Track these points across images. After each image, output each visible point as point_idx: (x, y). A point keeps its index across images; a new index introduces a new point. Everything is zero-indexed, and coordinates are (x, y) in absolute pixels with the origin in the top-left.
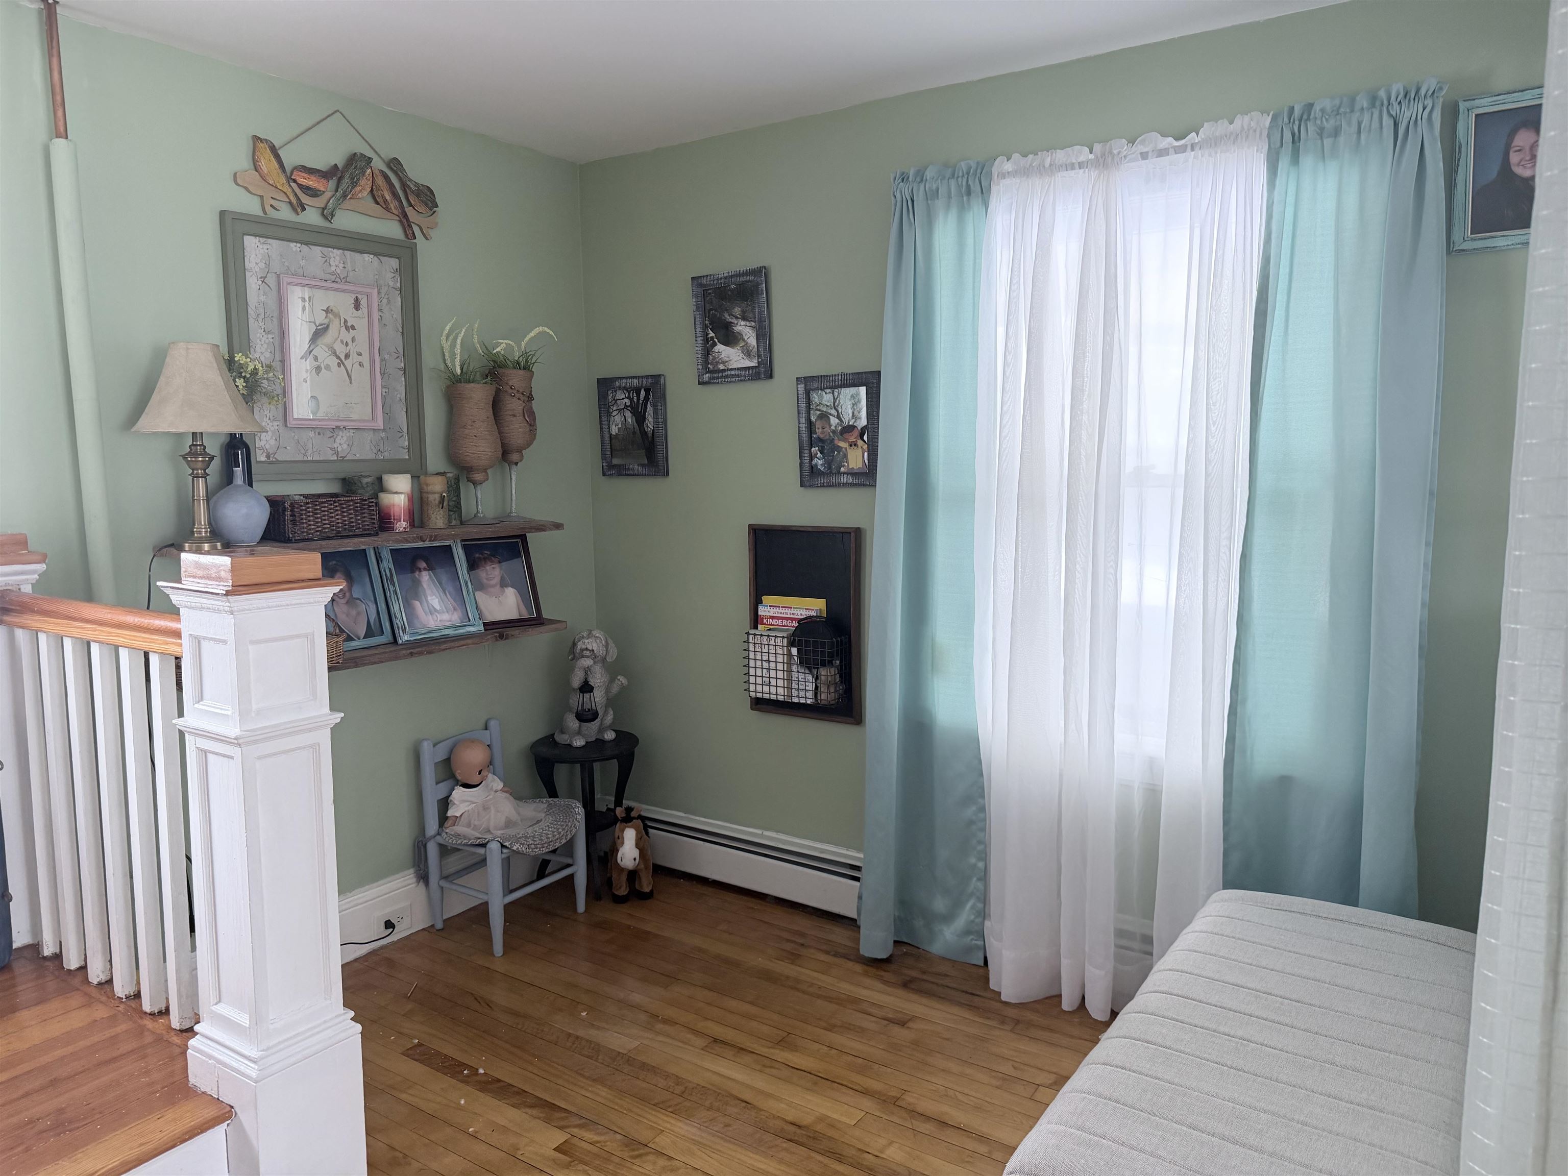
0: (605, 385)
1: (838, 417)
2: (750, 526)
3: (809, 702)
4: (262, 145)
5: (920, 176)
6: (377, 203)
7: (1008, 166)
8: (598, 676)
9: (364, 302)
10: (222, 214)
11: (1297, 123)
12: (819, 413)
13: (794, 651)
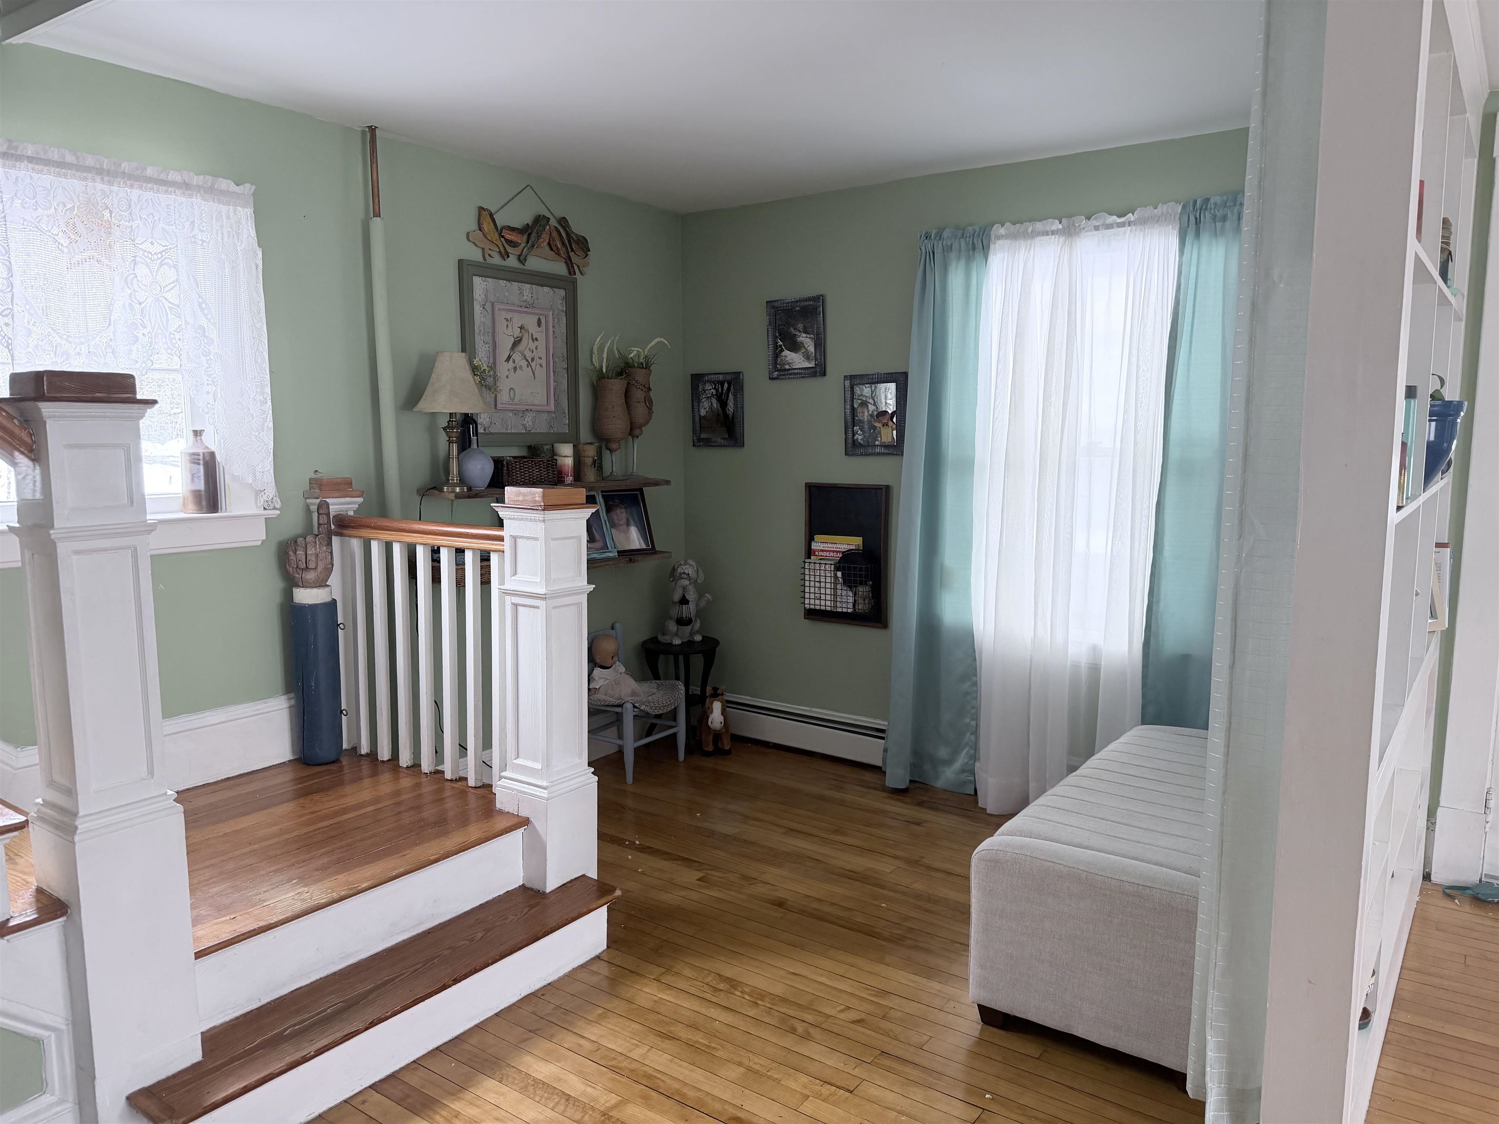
0: (697, 379)
1: (875, 404)
2: (806, 483)
3: (849, 611)
4: (485, 213)
5: (939, 236)
6: (552, 250)
7: (1002, 231)
8: (691, 593)
9: (543, 321)
10: (460, 262)
11: (1198, 211)
12: (860, 401)
13: (839, 574)
